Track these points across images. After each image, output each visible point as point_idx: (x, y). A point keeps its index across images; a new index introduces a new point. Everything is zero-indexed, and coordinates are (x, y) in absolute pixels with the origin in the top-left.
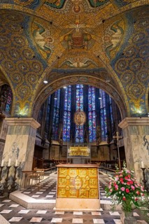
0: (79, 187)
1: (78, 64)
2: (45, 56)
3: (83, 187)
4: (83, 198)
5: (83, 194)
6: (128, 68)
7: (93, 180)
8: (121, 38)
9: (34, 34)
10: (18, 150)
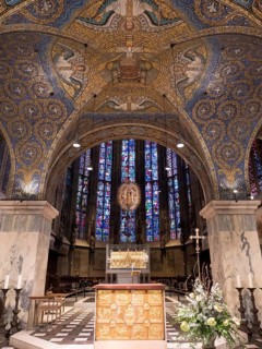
0: (132, 321)
1: (129, 105)
2: (71, 92)
3: (139, 321)
4: (139, 339)
5: (138, 333)
6: (215, 116)
7: (155, 309)
8: (202, 70)
9: (54, 60)
10: (21, 259)
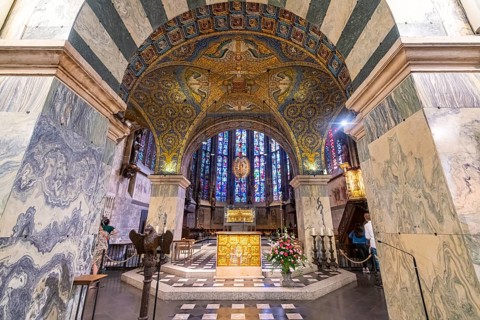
0: (240, 255)
1: (240, 107)
2: (199, 99)
3: (245, 254)
4: (244, 266)
5: (244, 262)
6: (300, 115)
7: (254, 247)
8: (290, 84)
9: (187, 79)
10: (166, 215)
